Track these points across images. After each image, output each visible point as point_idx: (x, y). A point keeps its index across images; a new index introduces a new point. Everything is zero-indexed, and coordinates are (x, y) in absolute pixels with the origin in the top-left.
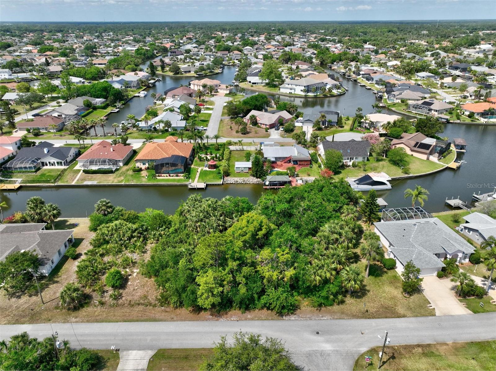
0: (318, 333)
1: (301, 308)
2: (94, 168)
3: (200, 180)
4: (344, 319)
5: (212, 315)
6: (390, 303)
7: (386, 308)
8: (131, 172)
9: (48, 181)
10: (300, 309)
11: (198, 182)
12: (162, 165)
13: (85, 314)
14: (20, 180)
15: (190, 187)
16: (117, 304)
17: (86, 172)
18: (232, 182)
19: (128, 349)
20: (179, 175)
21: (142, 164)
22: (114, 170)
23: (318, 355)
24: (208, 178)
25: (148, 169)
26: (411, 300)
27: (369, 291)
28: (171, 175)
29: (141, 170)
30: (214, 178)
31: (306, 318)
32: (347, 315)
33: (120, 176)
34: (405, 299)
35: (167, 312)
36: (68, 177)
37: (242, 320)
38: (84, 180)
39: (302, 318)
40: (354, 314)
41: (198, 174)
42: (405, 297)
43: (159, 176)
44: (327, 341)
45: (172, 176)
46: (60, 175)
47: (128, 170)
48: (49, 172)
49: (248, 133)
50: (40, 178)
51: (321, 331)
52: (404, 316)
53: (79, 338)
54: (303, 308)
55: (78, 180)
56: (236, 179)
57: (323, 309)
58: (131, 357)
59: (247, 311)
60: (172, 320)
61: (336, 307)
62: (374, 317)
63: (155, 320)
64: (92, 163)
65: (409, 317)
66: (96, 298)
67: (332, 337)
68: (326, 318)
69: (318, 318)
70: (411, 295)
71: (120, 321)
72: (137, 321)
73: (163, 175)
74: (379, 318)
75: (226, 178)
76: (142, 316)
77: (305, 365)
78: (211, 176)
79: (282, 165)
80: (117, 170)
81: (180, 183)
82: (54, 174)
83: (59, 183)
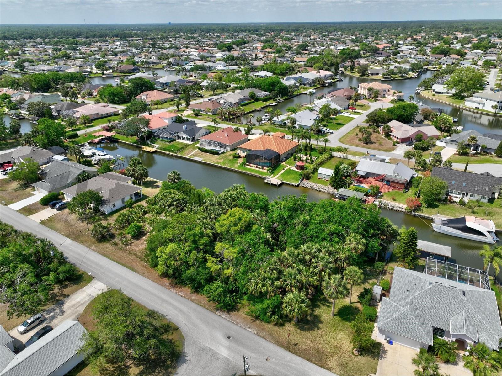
0: (229, 338)
1: (240, 312)
2: (209, 148)
3: (280, 177)
4: (266, 339)
5: (170, 284)
6: (329, 350)
7: (319, 353)
8: (231, 157)
9: (172, 151)
10: (238, 312)
11: (277, 178)
12: (257, 157)
13: (102, 247)
14: (157, 146)
15: (266, 181)
16: (124, 248)
17: (201, 150)
18: (309, 186)
19: (99, 280)
20: (265, 168)
21: (242, 152)
22: (220, 152)
23: (210, 354)
24: (288, 177)
25: (245, 157)
26: (356, 359)
27: (319, 328)
28: (258, 166)
29: (239, 157)
30: (293, 178)
31: (234, 321)
32: (273, 338)
33: (222, 158)
34: (351, 355)
35: (145, 267)
36: (188, 151)
37: (186, 298)
38: (195, 155)
39: (232, 319)
40: (280, 340)
41: (283, 171)
42: (353, 353)
43: (248, 165)
44: (229, 348)
45: (259, 168)
46: (183, 148)
47: (230, 155)
48: (178, 144)
49: (371, 143)
50: (170, 147)
51: (233, 338)
52: (329, 369)
53: (84, 260)
54: (241, 313)
55: (191, 155)
56: (313, 184)
57: (258, 322)
58: (95, 286)
59: (196, 293)
60: (143, 275)
61: (270, 327)
62: (296, 353)
63: (133, 269)
64: (209, 143)
65: (333, 372)
66: (117, 240)
67: (238, 347)
68: (250, 330)
69: (244, 326)
70: (361, 355)
71: (114, 261)
72: (123, 265)
73: (251, 165)
74: (300, 356)
75: (305, 181)
76: (128, 263)
77: (191, 355)
78: (292, 176)
79: (371, 181)
80: (223, 153)
81: (261, 176)
82: (180, 146)
83: (179, 155)
